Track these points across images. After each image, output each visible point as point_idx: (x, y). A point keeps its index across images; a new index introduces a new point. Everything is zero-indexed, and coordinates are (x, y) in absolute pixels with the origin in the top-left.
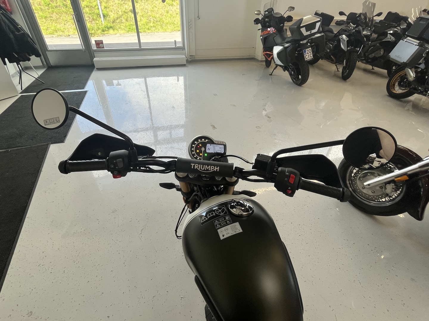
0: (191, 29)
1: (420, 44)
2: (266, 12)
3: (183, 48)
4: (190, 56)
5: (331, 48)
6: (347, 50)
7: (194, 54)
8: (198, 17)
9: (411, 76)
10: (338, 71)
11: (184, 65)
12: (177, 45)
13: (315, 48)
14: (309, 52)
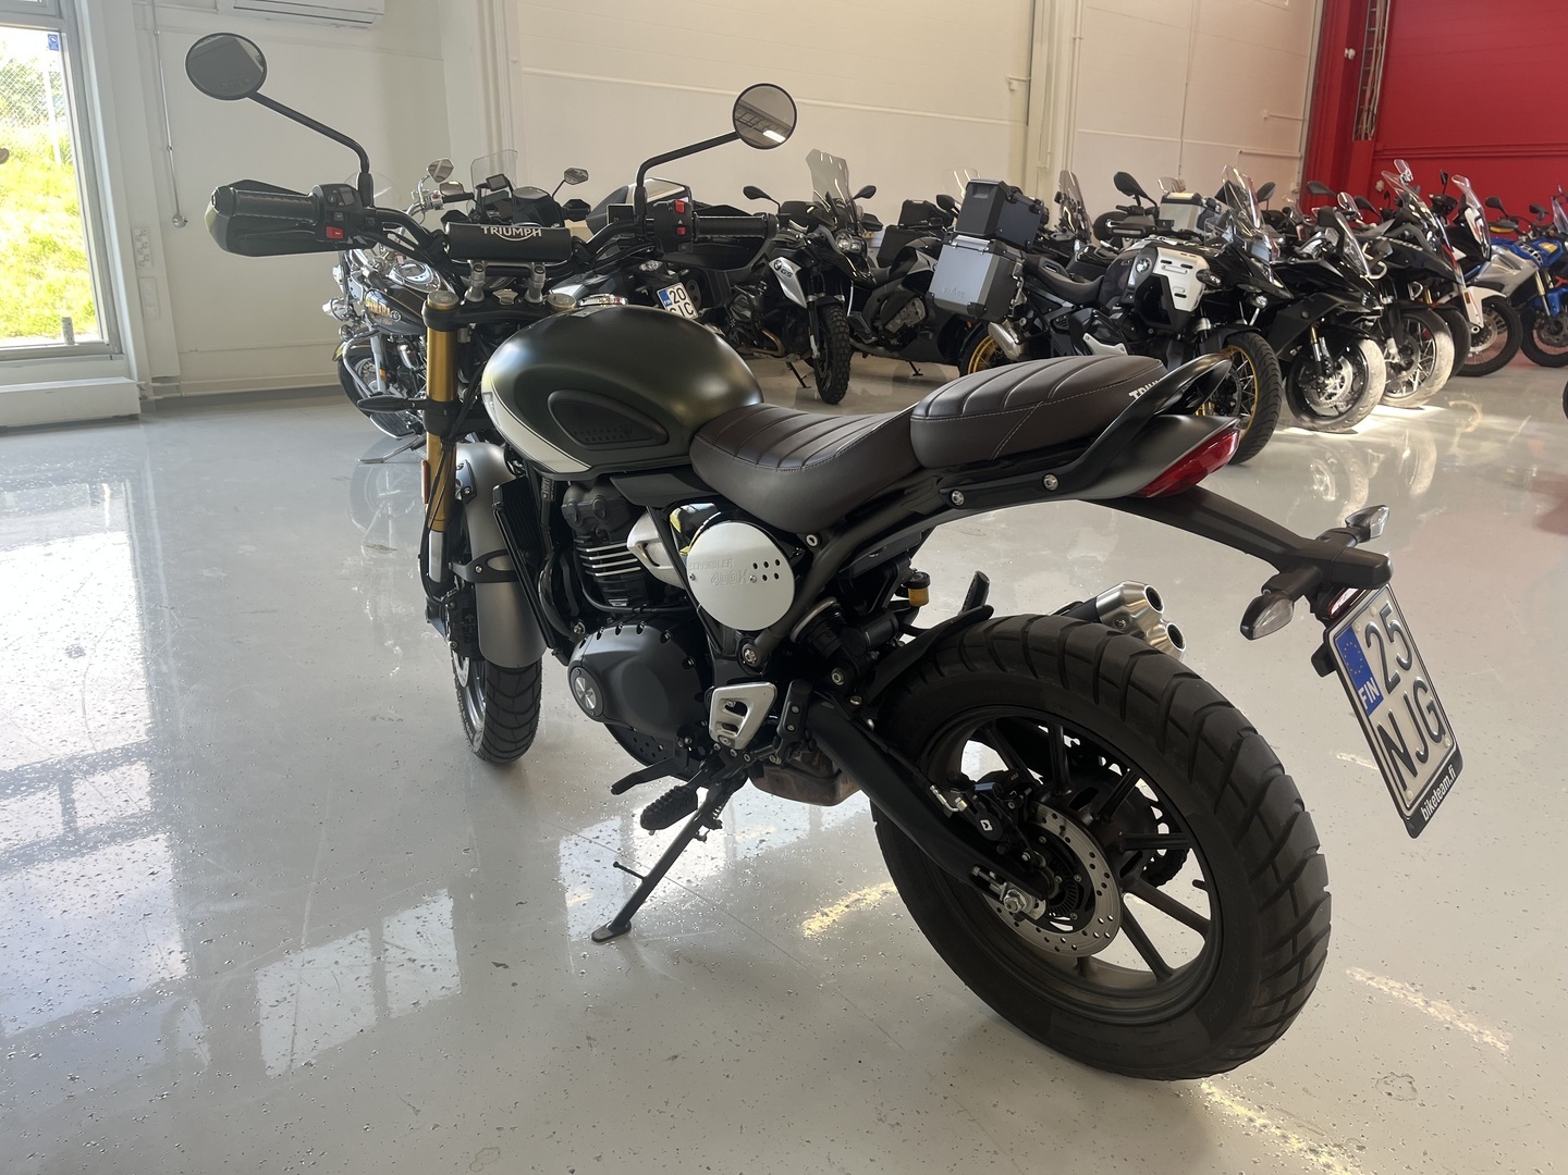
0: (148, 264)
1: (993, 246)
2: (483, 190)
3: (110, 350)
4: (155, 380)
5: (755, 304)
6: (808, 303)
7: (174, 371)
8: (178, 216)
9: (1009, 346)
10: (804, 386)
11: (130, 419)
12: (78, 339)
13: (697, 288)
14: (678, 299)
